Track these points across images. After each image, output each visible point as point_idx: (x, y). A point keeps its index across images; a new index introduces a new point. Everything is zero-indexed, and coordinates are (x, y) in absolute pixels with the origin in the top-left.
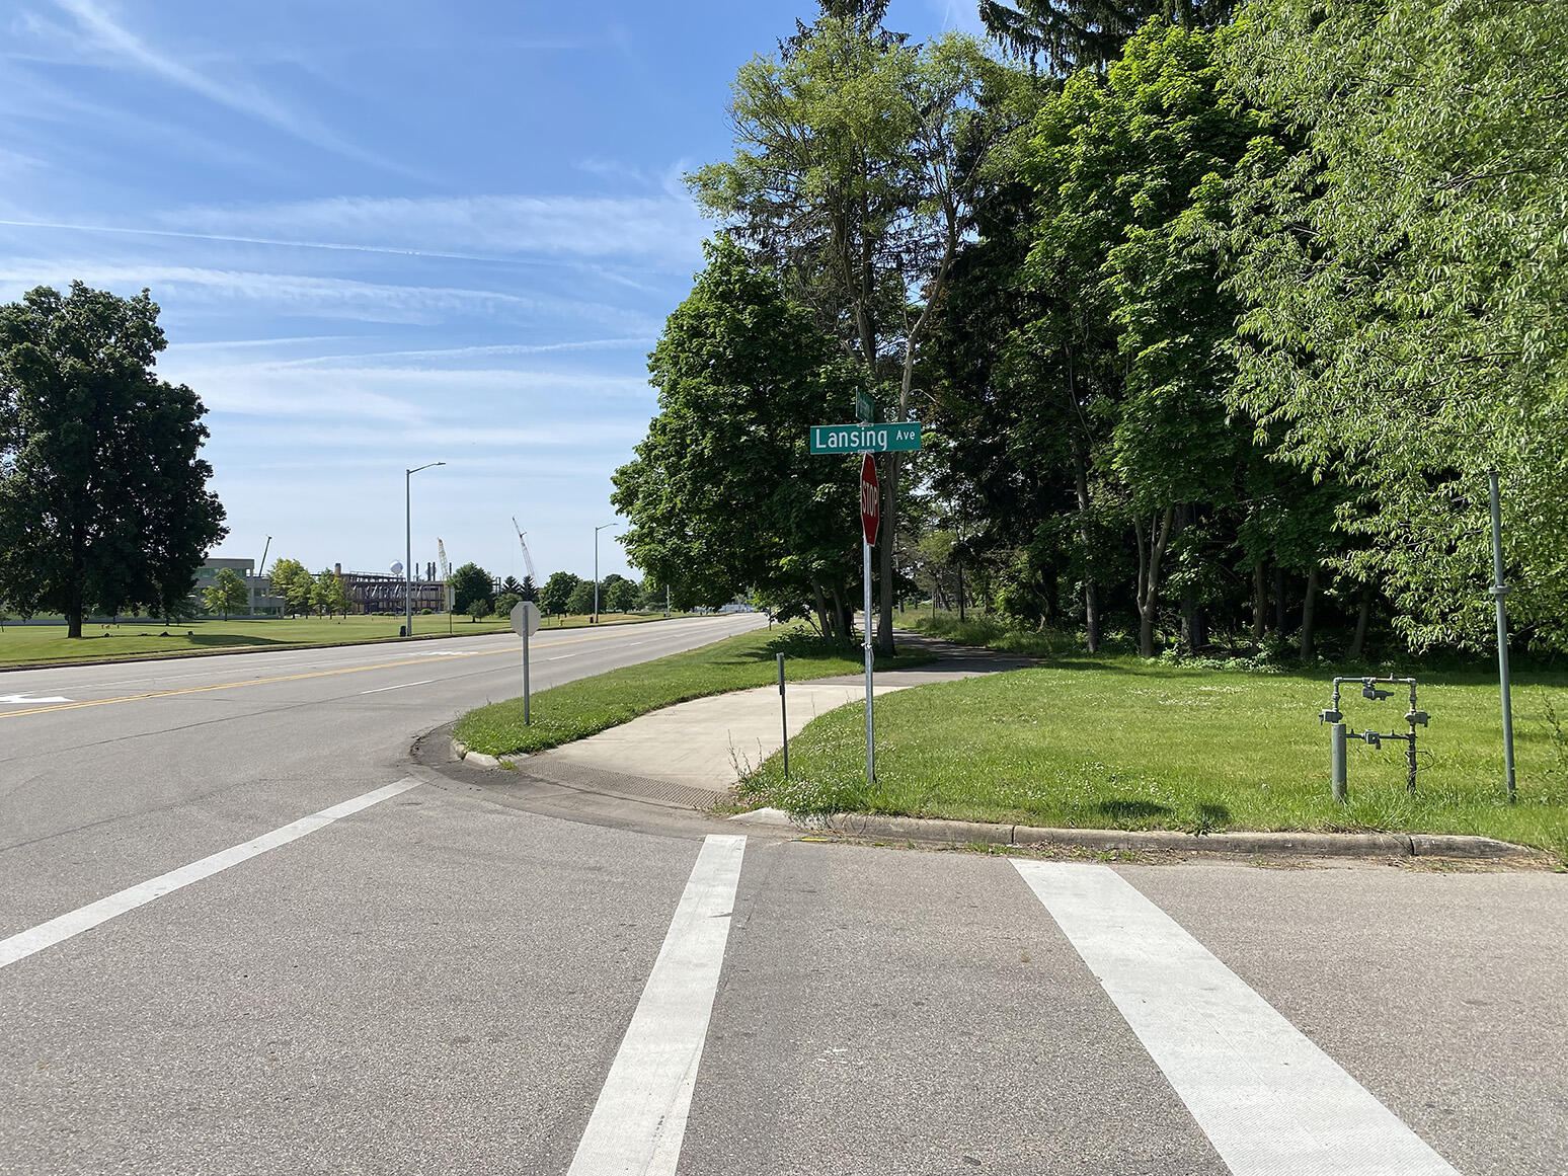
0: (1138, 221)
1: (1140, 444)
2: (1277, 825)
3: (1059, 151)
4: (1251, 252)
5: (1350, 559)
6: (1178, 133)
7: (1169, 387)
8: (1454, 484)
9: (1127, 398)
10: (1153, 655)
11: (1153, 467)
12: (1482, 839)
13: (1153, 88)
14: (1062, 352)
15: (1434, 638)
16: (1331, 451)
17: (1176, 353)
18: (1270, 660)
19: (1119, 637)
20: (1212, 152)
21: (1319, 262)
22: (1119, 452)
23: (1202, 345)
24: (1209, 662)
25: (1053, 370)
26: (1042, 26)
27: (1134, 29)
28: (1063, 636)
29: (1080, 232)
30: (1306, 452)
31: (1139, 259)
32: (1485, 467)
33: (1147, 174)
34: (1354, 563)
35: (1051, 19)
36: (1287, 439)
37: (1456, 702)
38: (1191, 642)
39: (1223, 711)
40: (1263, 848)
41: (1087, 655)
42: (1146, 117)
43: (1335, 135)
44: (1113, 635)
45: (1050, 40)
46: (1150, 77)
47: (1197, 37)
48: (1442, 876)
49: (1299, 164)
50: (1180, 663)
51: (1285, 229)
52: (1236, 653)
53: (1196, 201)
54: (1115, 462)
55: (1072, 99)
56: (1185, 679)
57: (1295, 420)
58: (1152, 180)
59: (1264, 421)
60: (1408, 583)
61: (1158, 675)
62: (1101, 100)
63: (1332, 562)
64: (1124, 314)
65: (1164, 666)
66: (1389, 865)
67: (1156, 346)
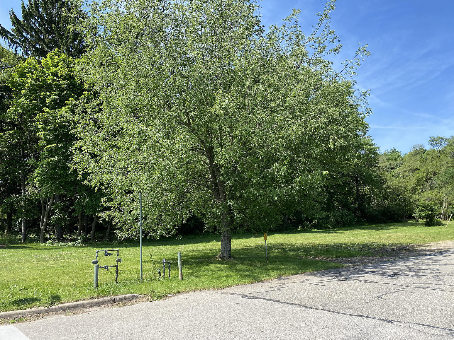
0: (48, 107)
1: (44, 175)
2: (76, 299)
3: (22, 80)
4: (80, 123)
5: (104, 214)
6: (62, 84)
7: (54, 159)
8: (131, 195)
9: (40, 160)
10: (44, 242)
11: (48, 183)
12: (133, 295)
13: (56, 69)
14: (19, 142)
15: (125, 236)
16: (100, 183)
17: (57, 149)
18: (82, 242)
19: (33, 236)
20: (73, 92)
21: (100, 130)
22: (37, 177)
23: (66, 147)
24: (63, 244)
25: (15, 148)
26: (20, 40)
27: (51, 51)
28: (13, 237)
29: (28, 106)
30: (93, 182)
31: (48, 118)
32: (139, 191)
33: (52, 94)
34: (105, 215)
35: (23, 39)
36: (88, 179)
37: (131, 253)
38: (58, 238)
39: (64, 261)
40: (70, 308)
41: (22, 243)
42: (53, 77)
43: (105, 96)
44: (31, 236)
45: (22, 45)
46: (55, 66)
47: (70, 59)
48: (122, 308)
49: (95, 102)
50: (53, 245)
51: (91, 119)
52: (72, 240)
53: (67, 105)
54: (35, 180)
55: (28, 65)
56: (54, 250)
57: (91, 173)
58: (53, 96)
59: (81, 173)
60: (119, 221)
61: (45, 249)
62: (38, 68)
63: (99, 214)
64: (41, 134)
65: (48, 246)
66: (108, 307)
67: (51, 146)
